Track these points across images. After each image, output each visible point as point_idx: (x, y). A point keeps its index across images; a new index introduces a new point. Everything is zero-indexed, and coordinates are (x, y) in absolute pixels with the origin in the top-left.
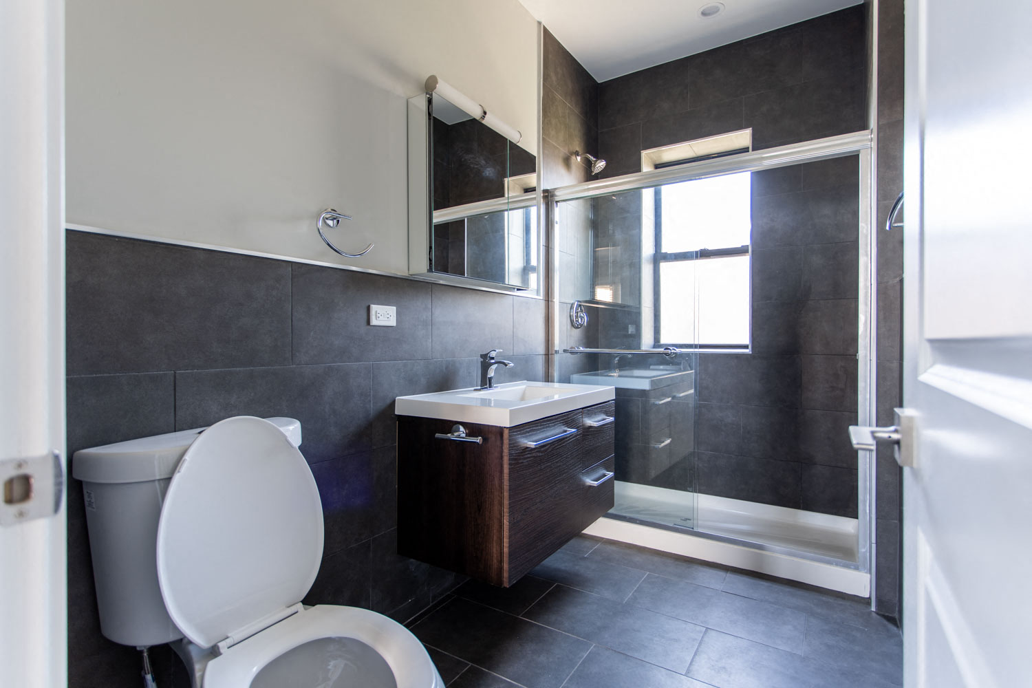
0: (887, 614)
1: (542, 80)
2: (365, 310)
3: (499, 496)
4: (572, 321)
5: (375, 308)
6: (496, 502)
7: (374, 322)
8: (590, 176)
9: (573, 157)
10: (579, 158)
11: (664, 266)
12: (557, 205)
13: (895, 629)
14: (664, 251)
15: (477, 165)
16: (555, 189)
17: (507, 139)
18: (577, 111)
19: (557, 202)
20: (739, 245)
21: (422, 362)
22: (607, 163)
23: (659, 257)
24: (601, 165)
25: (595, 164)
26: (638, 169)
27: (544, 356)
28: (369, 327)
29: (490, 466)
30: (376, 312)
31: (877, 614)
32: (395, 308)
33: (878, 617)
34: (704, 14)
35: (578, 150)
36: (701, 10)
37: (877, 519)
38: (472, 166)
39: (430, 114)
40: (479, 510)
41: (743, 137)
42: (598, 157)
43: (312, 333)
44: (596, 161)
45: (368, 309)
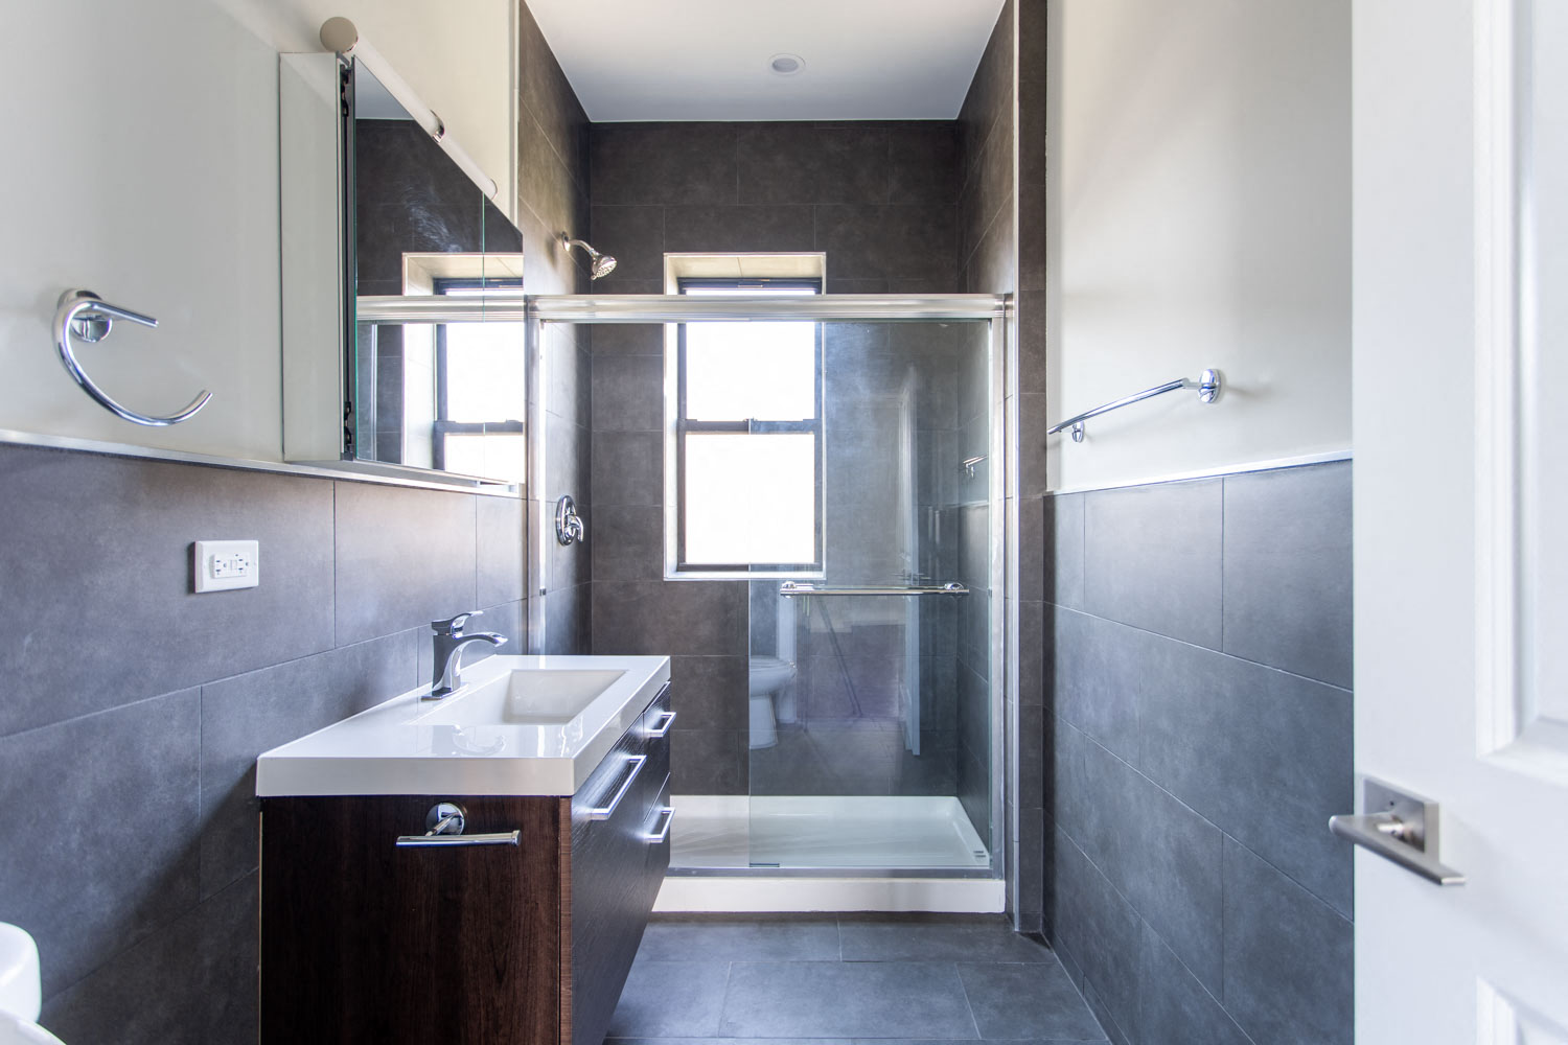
0: (1031, 932)
1: (516, 91)
2: (184, 557)
3: (550, 940)
4: (559, 533)
5: (207, 549)
6: (542, 954)
7: (206, 582)
8: (585, 283)
9: (559, 243)
10: (568, 246)
11: (691, 439)
12: (542, 325)
13: (1047, 950)
14: (690, 416)
15: (434, 234)
16: (536, 297)
17: (481, 192)
18: (564, 161)
19: (543, 320)
20: (800, 418)
21: (314, 659)
22: (617, 264)
23: (685, 427)
24: (607, 266)
25: (598, 262)
26: (659, 289)
27: (521, 603)
28: (192, 598)
29: (525, 880)
30: (212, 558)
31: (1022, 934)
32: (257, 543)
33: (1025, 939)
34: (776, 66)
35: (566, 230)
36: (772, 61)
37: (1020, 808)
38: (426, 234)
39: (345, 105)
40: (500, 979)
41: (810, 263)
42: (605, 251)
43: (28, 640)
44: (600, 258)
45: (191, 551)
